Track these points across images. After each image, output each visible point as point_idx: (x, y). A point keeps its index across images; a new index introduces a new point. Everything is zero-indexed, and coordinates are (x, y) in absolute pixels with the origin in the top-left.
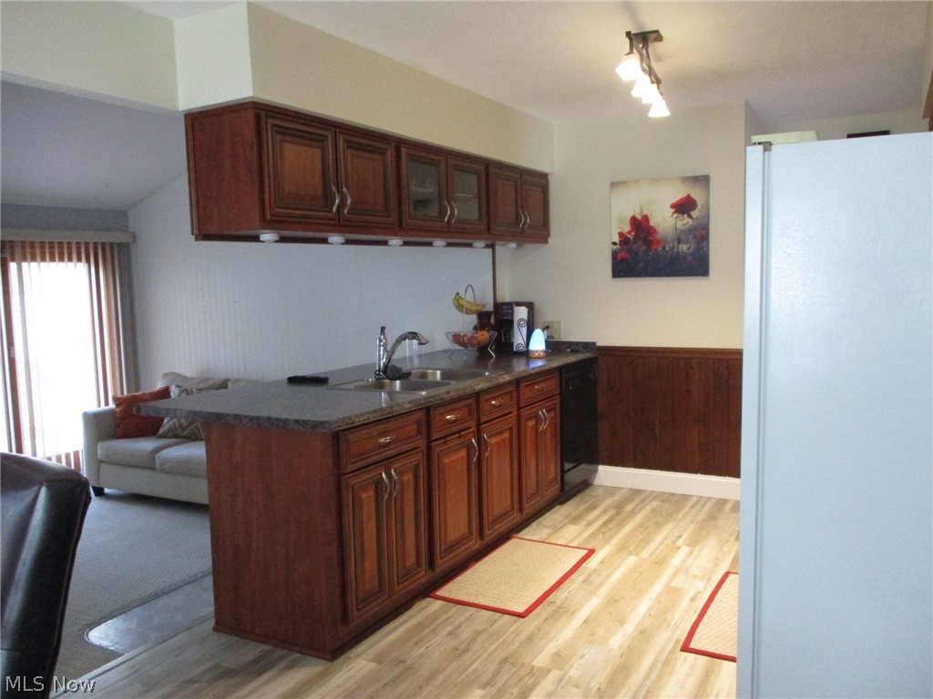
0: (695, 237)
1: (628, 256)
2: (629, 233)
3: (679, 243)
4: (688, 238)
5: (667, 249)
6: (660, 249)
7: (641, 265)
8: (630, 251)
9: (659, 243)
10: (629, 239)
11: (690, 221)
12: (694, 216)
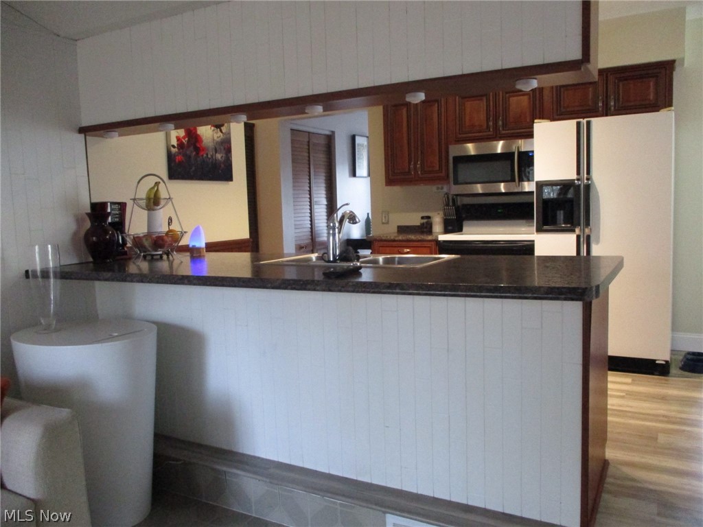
0: (224, 149)
1: (183, 159)
2: (184, 138)
3: (216, 153)
4: (220, 149)
5: (209, 156)
6: (205, 155)
7: (193, 168)
8: (185, 155)
9: (203, 150)
10: (183, 143)
11: (220, 134)
12: (223, 131)
